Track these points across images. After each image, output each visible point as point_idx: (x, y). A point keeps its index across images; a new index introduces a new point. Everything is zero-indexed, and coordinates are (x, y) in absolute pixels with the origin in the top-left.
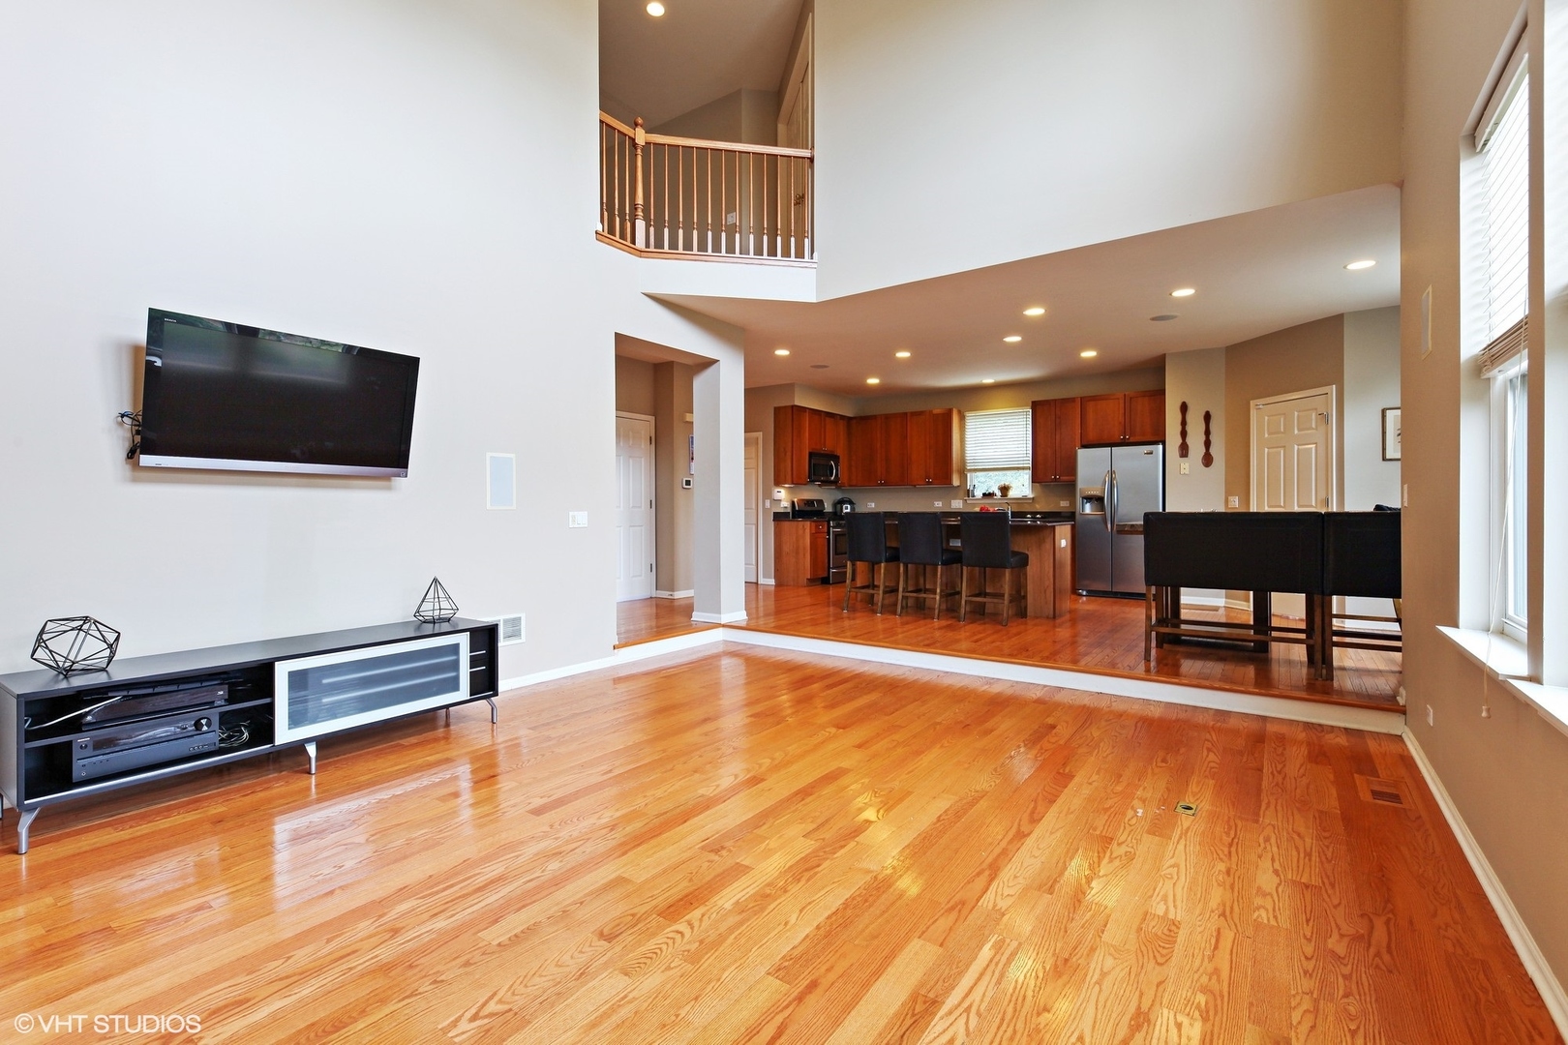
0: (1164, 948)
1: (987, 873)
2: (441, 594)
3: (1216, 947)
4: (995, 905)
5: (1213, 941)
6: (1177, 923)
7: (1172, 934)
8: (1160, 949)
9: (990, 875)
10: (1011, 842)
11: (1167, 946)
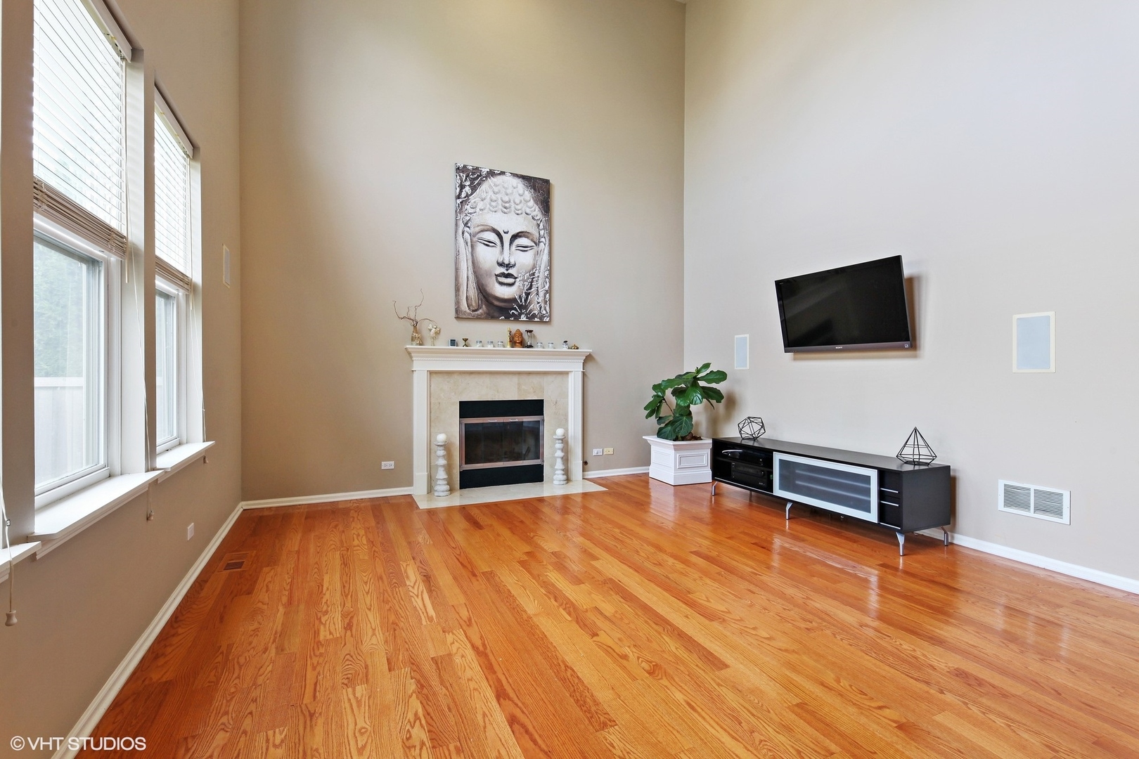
0: (348, 665)
1: (481, 648)
2: (921, 442)
3: (316, 684)
4: (453, 633)
5: (318, 688)
6: (345, 686)
7: (345, 677)
8: (350, 663)
9: (478, 648)
10: (499, 681)
11: (347, 667)
